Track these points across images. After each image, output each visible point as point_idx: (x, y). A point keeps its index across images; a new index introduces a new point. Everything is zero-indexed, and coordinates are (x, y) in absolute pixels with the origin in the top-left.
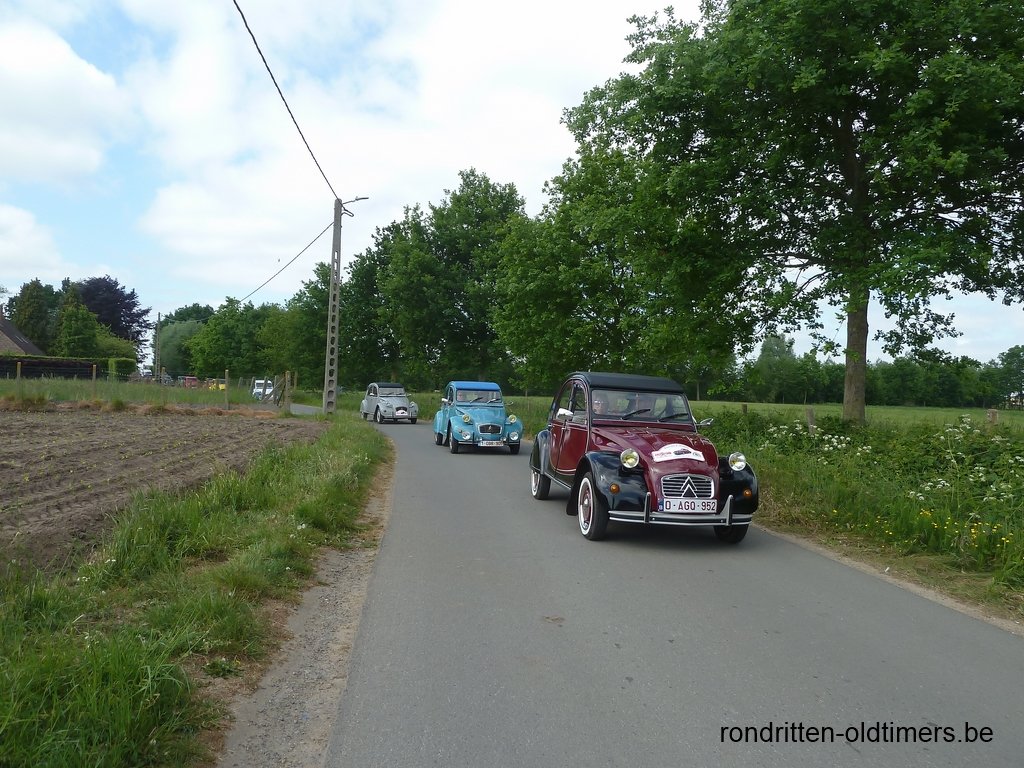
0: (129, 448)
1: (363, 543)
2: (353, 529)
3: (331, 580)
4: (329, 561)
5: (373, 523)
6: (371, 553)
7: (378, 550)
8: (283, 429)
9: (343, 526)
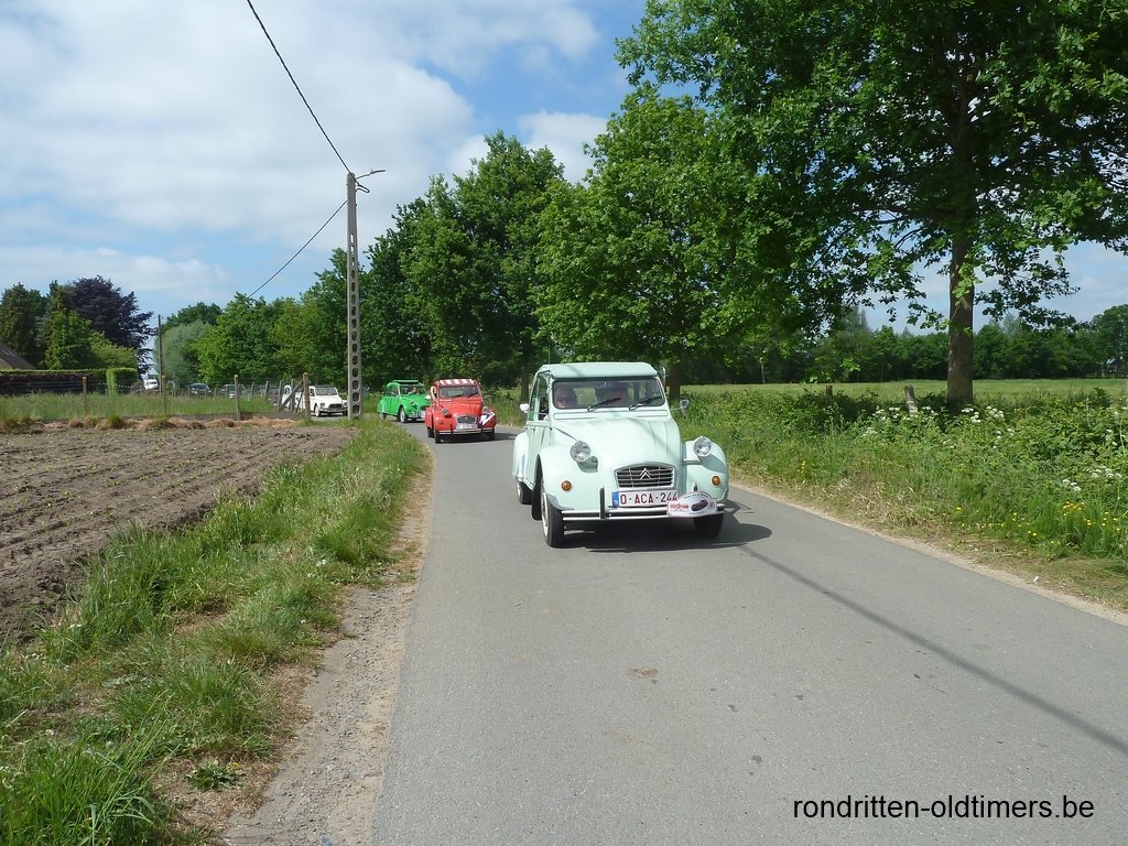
0: (122, 472)
1: (398, 577)
2: (386, 560)
3: (360, 629)
4: (356, 604)
5: (409, 550)
6: (408, 590)
7: (417, 585)
8: (302, 440)
9: (373, 557)
